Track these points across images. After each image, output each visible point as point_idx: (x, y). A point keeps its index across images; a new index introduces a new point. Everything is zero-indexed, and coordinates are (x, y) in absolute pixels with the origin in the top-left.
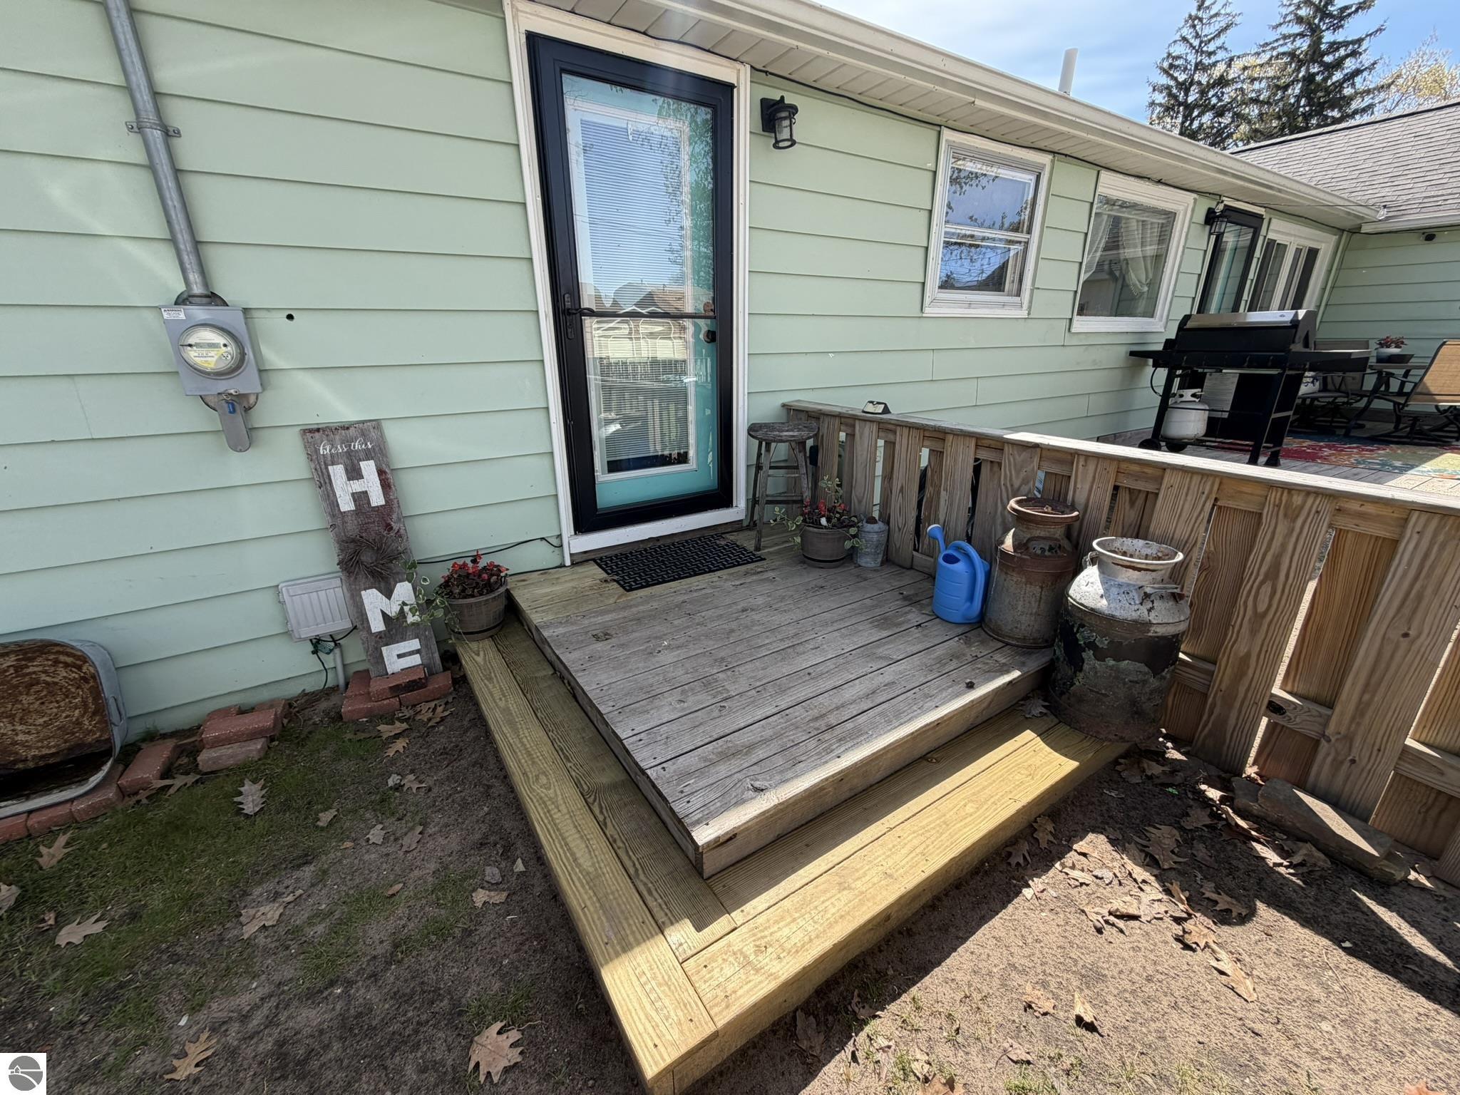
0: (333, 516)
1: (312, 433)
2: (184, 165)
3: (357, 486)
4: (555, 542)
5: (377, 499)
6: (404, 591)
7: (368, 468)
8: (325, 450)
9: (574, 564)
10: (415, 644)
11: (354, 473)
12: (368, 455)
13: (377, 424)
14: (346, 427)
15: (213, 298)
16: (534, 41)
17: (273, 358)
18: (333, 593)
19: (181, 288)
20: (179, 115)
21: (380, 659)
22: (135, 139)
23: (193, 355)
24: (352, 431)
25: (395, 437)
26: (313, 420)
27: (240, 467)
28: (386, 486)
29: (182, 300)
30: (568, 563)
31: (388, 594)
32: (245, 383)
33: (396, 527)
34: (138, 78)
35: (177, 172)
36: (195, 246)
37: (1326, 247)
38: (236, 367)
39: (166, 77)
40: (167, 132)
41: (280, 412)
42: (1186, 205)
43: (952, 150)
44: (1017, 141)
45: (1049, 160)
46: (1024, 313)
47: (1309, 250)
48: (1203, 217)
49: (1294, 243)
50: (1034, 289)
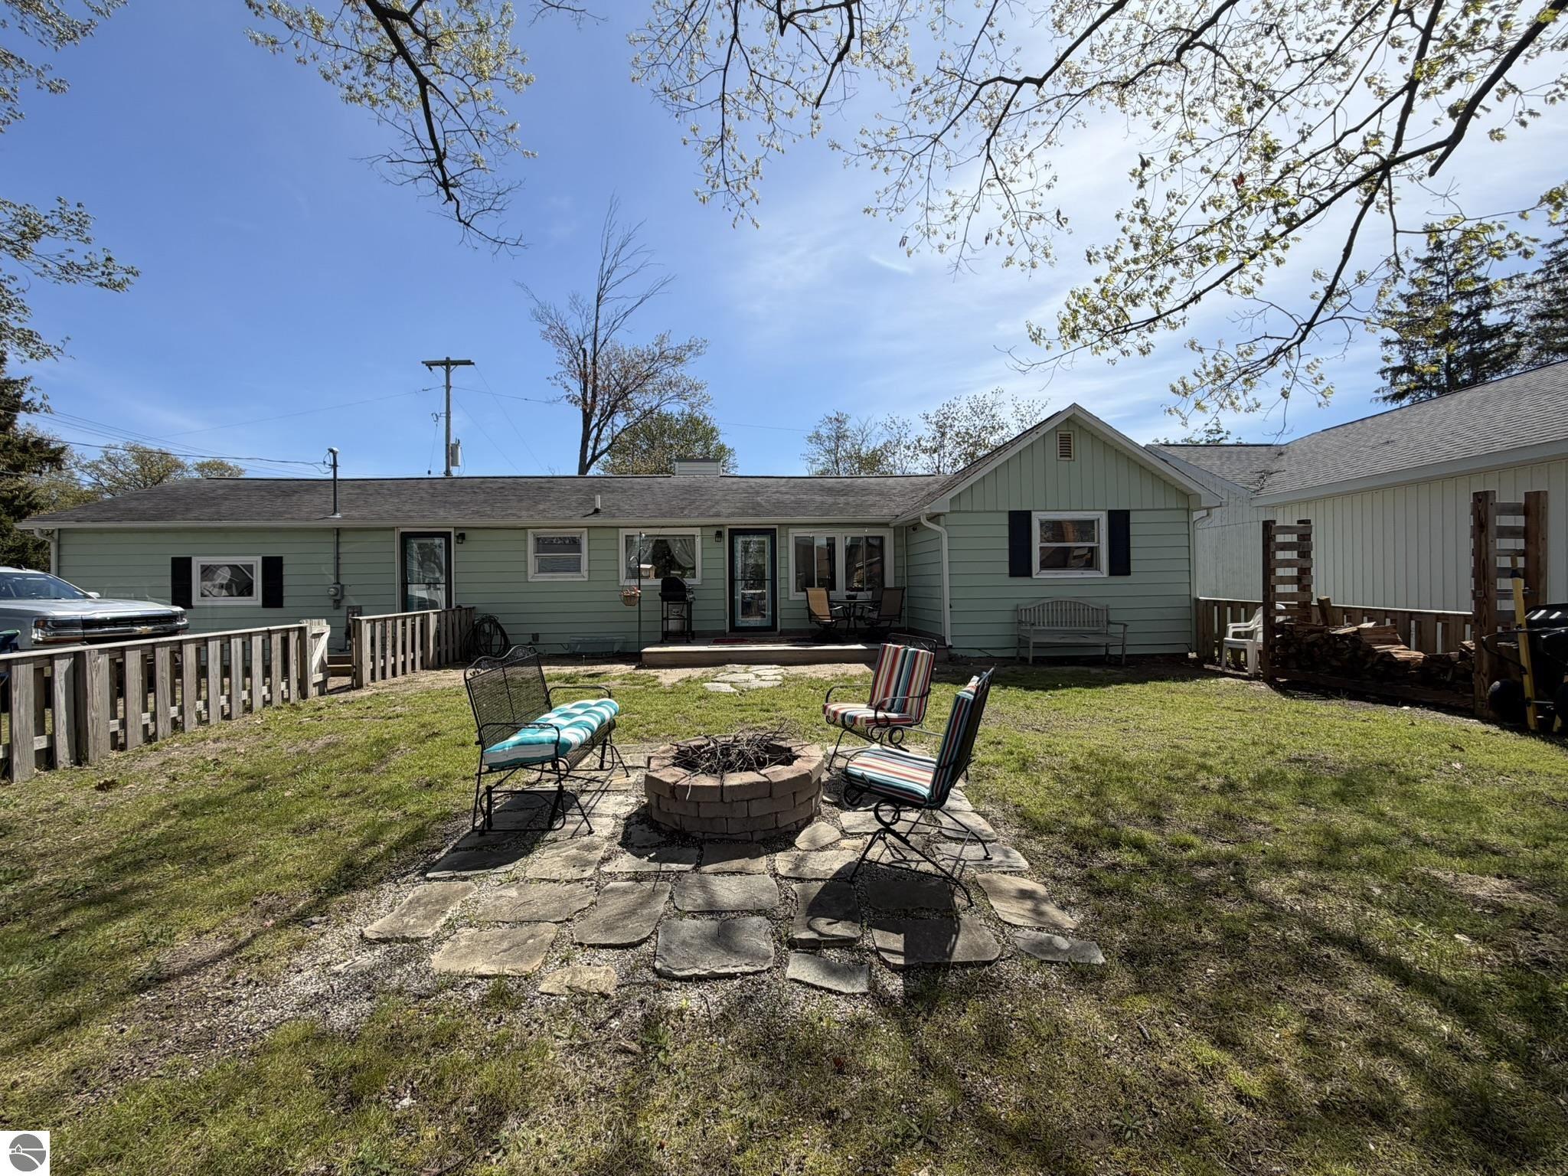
13: (360, 607)
14: (354, 606)
17: (345, 593)
19: (333, 582)
23: (330, 593)
25: (363, 609)
26: (349, 605)
27: (336, 613)
32: (339, 597)
35: (338, 564)
36: (338, 576)
37: (888, 535)
38: (336, 595)
39: (340, 551)
40: (338, 558)
41: (345, 603)
42: (697, 531)
43: (534, 534)
44: (564, 527)
45: (586, 529)
46: (586, 579)
47: (867, 538)
48: (714, 535)
49: (840, 536)
50: (590, 571)
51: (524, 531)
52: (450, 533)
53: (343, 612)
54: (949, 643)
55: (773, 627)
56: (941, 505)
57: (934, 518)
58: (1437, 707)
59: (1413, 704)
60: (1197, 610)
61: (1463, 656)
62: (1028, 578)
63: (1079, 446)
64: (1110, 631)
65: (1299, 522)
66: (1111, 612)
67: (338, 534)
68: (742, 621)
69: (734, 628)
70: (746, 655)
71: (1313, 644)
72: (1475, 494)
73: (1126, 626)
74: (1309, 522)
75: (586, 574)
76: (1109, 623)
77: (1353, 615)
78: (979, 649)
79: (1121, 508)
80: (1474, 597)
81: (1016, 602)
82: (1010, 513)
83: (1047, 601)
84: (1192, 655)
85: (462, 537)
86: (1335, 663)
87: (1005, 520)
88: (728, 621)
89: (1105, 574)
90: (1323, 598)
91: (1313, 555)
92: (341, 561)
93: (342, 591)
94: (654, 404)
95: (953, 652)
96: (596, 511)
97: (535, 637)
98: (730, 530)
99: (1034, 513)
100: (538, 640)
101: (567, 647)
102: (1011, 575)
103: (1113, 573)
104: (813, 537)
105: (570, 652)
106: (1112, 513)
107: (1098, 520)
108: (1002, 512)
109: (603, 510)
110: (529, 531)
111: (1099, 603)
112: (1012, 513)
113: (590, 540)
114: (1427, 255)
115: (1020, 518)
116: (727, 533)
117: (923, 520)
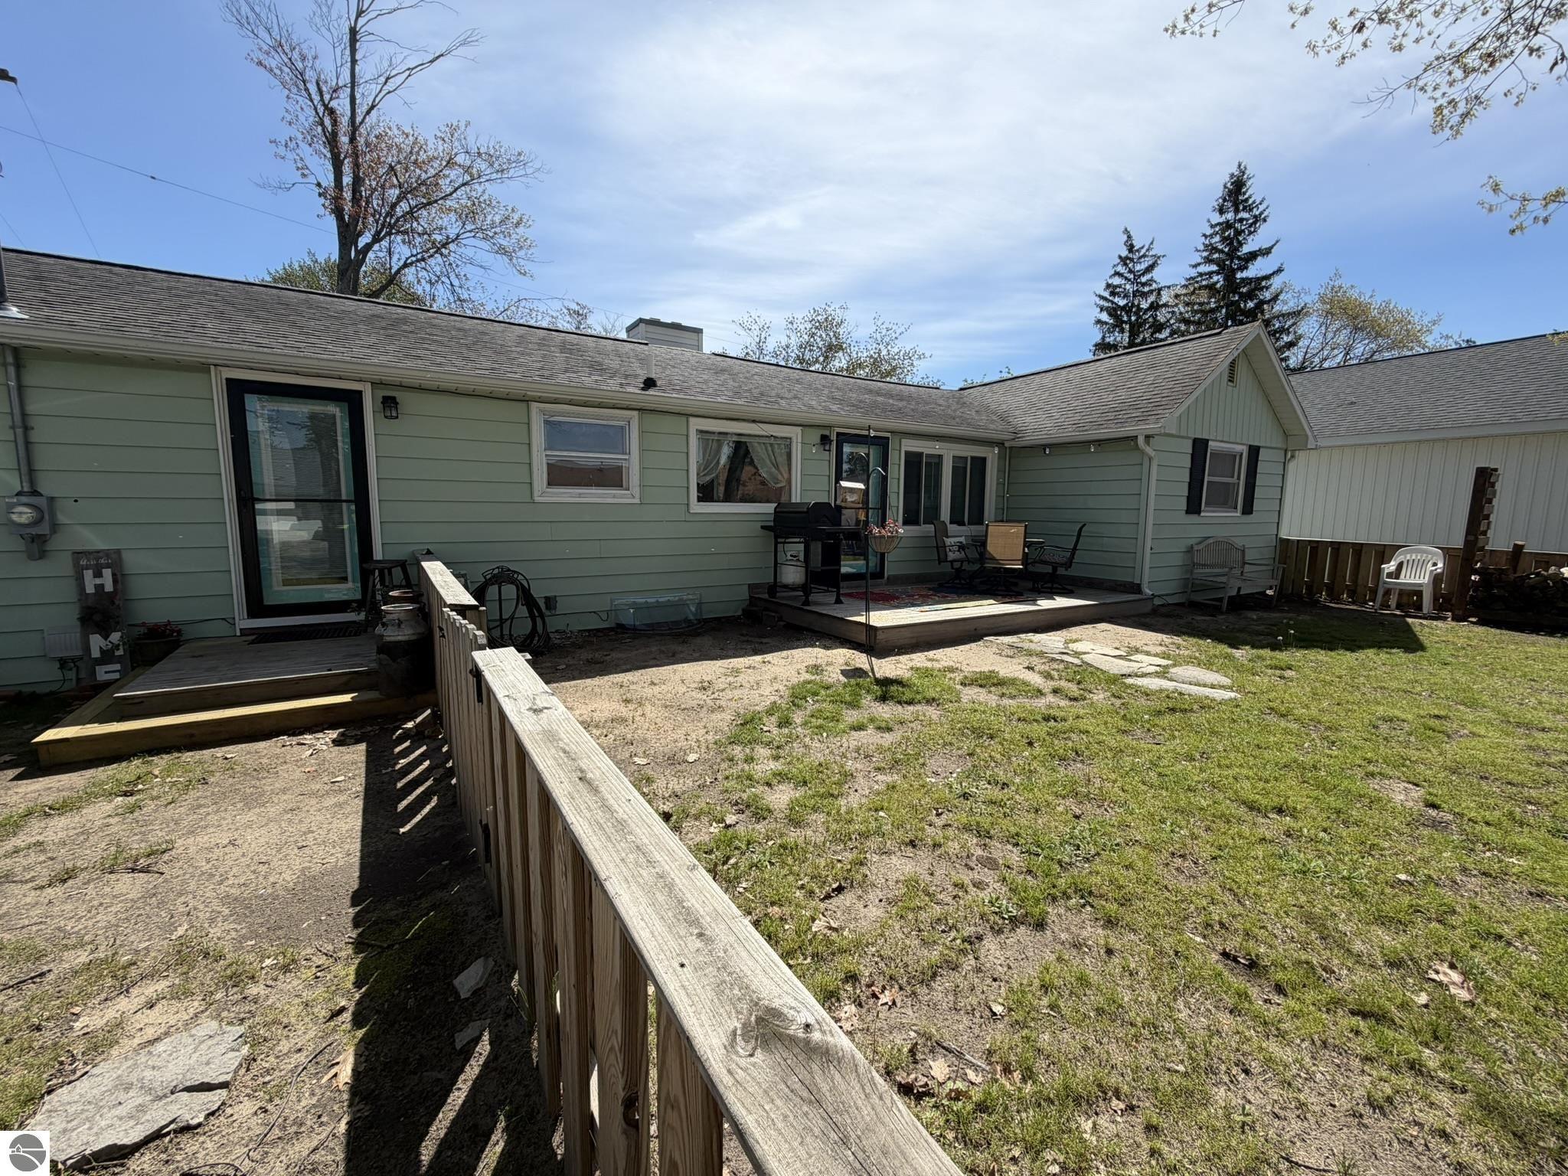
0: (81, 595)
1: (77, 555)
2: (33, 440)
3: (98, 581)
4: (231, 621)
5: (109, 587)
6: (115, 637)
7: (107, 573)
8: (83, 562)
9: (242, 635)
10: (118, 667)
11: (98, 574)
12: (108, 566)
13: (118, 552)
14: (98, 552)
15: (35, 493)
16: (230, 382)
17: (62, 518)
18: (76, 635)
19: (19, 489)
20: (33, 422)
21: (94, 673)
22: (12, 431)
23: (14, 517)
24: (101, 554)
25: (127, 556)
26: (79, 548)
27: (36, 568)
28: (115, 581)
29: (19, 494)
30: (238, 634)
31: (106, 637)
32: (44, 529)
33: (117, 602)
34: (17, 411)
35: (28, 443)
36: (30, 471)
37: (992, 455)
38: (37, 522)
39: (31, 408)
40: (27, 429)
41: (63, 544)
42: (794, 433)
43: (543, 412)
44: (600, 406)
45: (635, 413)
46: (637, 501)
47: (972, 458)
48: (818, 440)
49: (949, 453)
50: (642, 486)
51: (524, 405)
52: (359, 394)
53: (60, 565)
54: (1148, 591)
55: (880, 573)
56: (1164, 425)
57: (1148, 438)
60: (1280, 550)
62: (1197, 516)
64: (1244, 571)
66: (1246, 552)
67: (19, 366)
75: (636, 491)
76: (1245, 563)
79: (1255, 443)
81: (1192, 541)
82: (1195, 439)
83: (1211, 540)
84: (1273, 593)
85: (389, 404)
87: (1189, 448)
89: (1239, 514)
90: (1519, 543)
92: (34, 436)
93: (53, 515)
94: (452, 232)
95: (1155, 602)
96: (650, 383)
97: (550, 602)
98: (838, 434)
99: (1210, 443)
100: (555, 608)
101: (604, 617)
102: (1188, 512)
103: (1244, 513)
104: (921, 454)
105: (613, 625)
106: (1250, 447)
107: (1241, 455)
108: (1187, 438)
109: (659, 383)
110: (534, 406)
111: (1239, 542)
112: (1196, 441)
113: (642, 433)
114: (1124, 253)
115: (1200, 447)
116: (834, 437)
117: (1141, 440)
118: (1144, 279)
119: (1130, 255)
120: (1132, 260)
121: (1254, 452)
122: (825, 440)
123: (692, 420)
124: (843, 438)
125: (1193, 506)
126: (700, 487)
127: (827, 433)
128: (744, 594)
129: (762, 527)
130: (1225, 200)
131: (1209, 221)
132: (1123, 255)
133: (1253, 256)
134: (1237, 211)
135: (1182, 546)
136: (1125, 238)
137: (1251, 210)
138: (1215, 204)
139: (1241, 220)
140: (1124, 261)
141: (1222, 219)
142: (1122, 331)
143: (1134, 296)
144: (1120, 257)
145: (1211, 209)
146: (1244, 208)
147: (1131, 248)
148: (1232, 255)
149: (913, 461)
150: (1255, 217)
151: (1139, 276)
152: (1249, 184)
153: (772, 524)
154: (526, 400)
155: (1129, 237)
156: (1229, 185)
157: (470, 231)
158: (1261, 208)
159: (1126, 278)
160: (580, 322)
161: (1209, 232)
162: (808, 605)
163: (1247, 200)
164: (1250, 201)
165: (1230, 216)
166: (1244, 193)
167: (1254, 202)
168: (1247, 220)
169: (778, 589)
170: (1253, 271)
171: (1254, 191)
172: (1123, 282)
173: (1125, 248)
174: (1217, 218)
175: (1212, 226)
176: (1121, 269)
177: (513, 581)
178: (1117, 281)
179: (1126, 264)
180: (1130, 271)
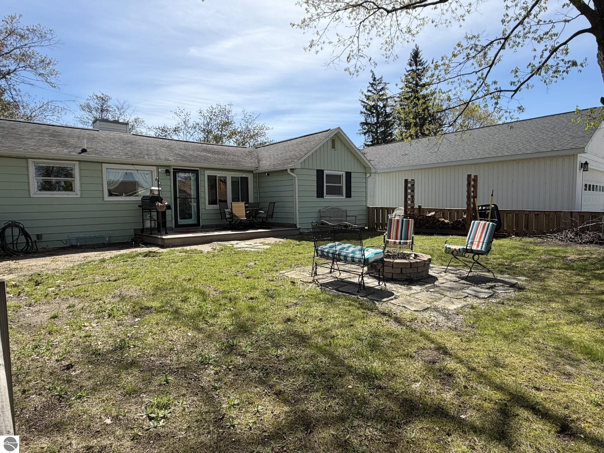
37: (250, 176)
42: (153, 169)
43: (35, 163)
44: (60, 160)
45: (77, 162)
46: (79, 196)
47: (241, 177)
48: (165, 172)
49: (229, 176)
50: (81, 191)
51: (25, 160)
54: (298, 227)
55: (198, 224)
56: (297, 165)
57: (292, 170)
58: (456, 235)
59: (452, 235)
60: (368, 212)
61: (463, 220)
62: (322, 198)
63: (338, 144)
64: (348, 219)
65: (412, 180)
66: (347, 212)
68: (181, 222)
69: (177, 225)
70: (219, 237)
71: (420, 220)
72: (468, 175)
73: (356, 217)
74: (413, 180)
75: (79, 192)
76: (347, 216)
77: (430, 211)
78: (307, 229)
79: (349, 171)
80: (467, 203)
81: (320, 208)
82: (317, 170)
83: (329, 208)
84: (367, 228)
86: (427, 225)
87: (315, 173)
88: (174, 221)
89: (344, 197)
90: (420, 205)
91: (415, 191)
95: (301, 231)
96: (84, 151)
97: (39, 237)
98: (174, 169)
99: (325, 171)
100: (41, 239)
101: (65, 242)
102: (318, 197)
103: (347, 197)
104: (216, 176)
105: (69, 245)
106: (346, 173)
107: (343, 175)
108: (315, 169)
109: (88, 150)
110: (30, 161)
111: (344, 208)
112: (318, 170)
113: (80, 170)
114: (372, 82)
115: (320, 173)
116: (172, 171)
117: (289, 171)
118: (381, 93)
119: (374, 82)
120: (375, 84)
121: (349, 175)
122: (167, 171)
123: (103, 164)
124: (177, 171)
125: (320, 194)
126: (109, 191)
127: (168, 168)
128: (132, 233)
129: (139, 206)
130: (411, 60)
131: (406, 69)
132: (371, 83)
133: (424, 86)
134: (416, 65)
135: (317, 210)
136: (372, 75)
137: (422, 65)
138: (408, 62)
139: (418, 70)
140: (372, 85)
141: (411, 69)
142: (373, 117)
143: (377, 101)
144: (370, 83)
145: (407, 64)
146: (420, 65)
147: (374, 79)
148: (417, 84)
149: (212, 180)
150: (424, 68)
151: (379, 92)
152: (420, 54)
153: (141, 205)
154: (26, 158)
155: (373, 74)
156: (412, 54)
157: (22, 67)
158: (426, 65)
159: (373, 93)
160: (103, 104)
161: (407, 74)
162: (152, 234)
163: (421, 61)
164: (422, 61)
165: (414, 68)
166: (419, 58)
167: (424, 62)
168: (421, 69)
169: (145, 230)
170: (424, 92)
171: (423, 56)
172: (372, 94)
173: (372, 79)
174: (409, 68)
175: (407, 71)
176: (371, 89)
177: (17, 226)
178: (370, 94)
179: (372, 86)
180: (375, 90)
